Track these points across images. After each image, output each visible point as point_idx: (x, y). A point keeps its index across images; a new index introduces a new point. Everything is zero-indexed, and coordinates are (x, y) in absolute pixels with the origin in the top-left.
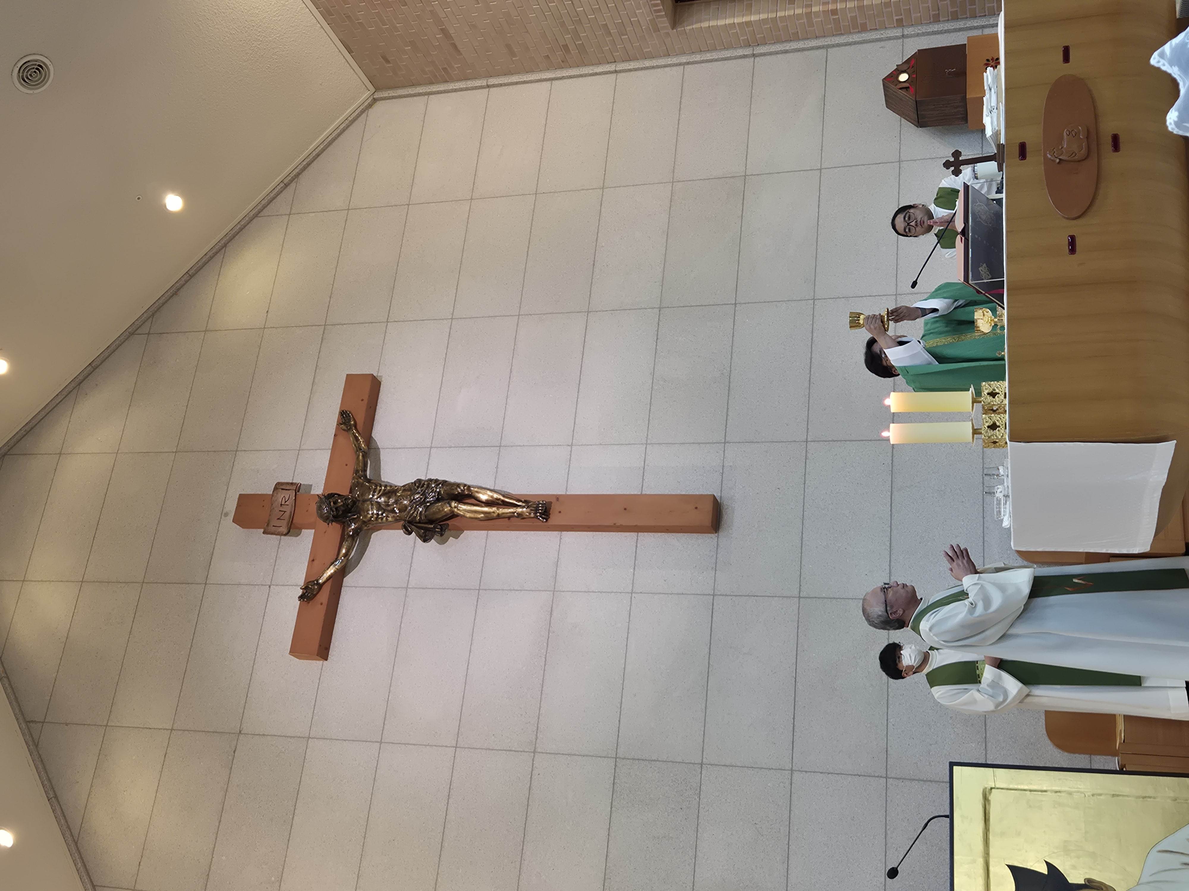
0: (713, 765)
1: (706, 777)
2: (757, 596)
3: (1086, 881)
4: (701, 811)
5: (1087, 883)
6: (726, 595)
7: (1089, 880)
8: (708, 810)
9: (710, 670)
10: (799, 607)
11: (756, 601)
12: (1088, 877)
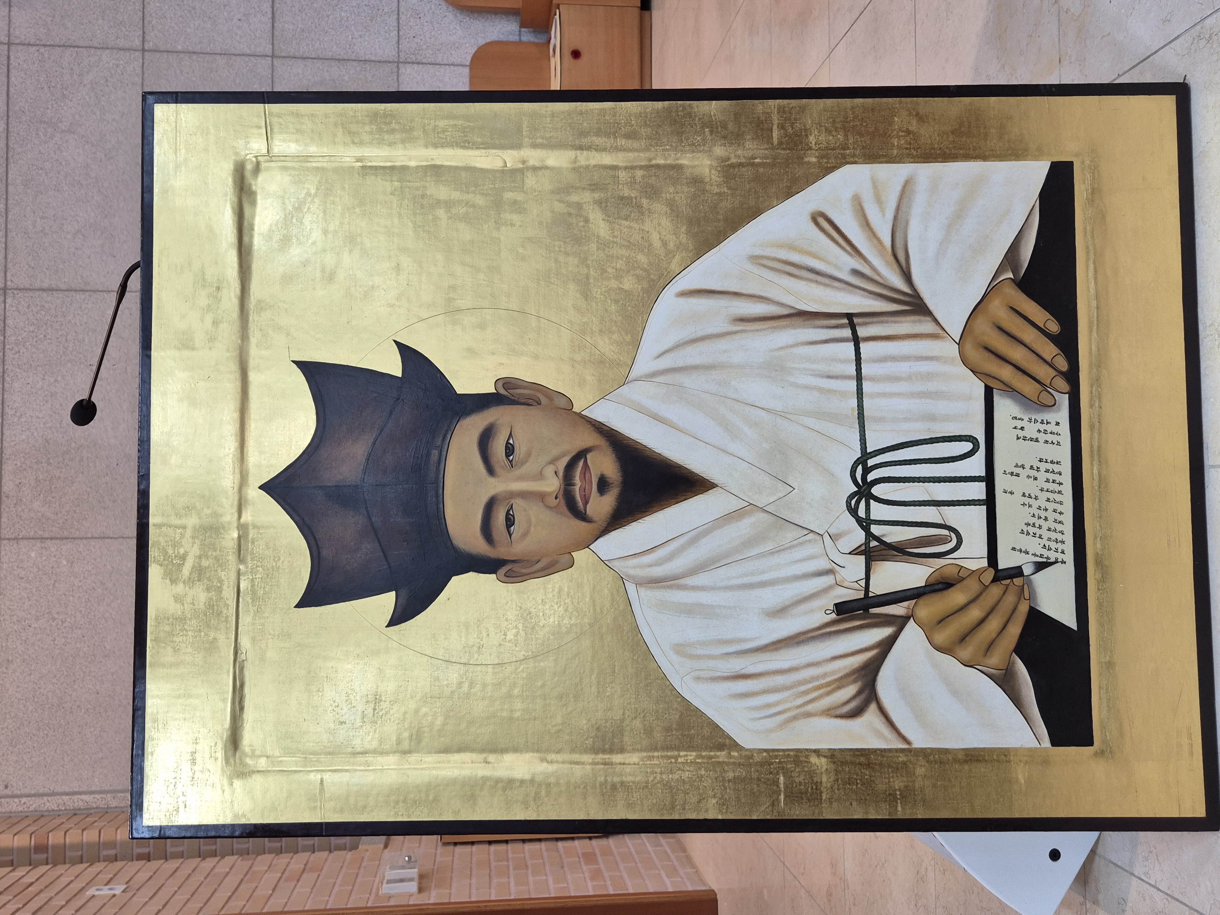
0: (23, 289)
1: (12, 306)
2: (78, 47)
3: (500, 384)
4: (8, 352)
5: (502, 391)
6: (29, 45)
7: (507, 383)
8: (19, 352)
9: (9, 155)
10: (143, 64)
11: (77, 53)
12: (504, 373)
